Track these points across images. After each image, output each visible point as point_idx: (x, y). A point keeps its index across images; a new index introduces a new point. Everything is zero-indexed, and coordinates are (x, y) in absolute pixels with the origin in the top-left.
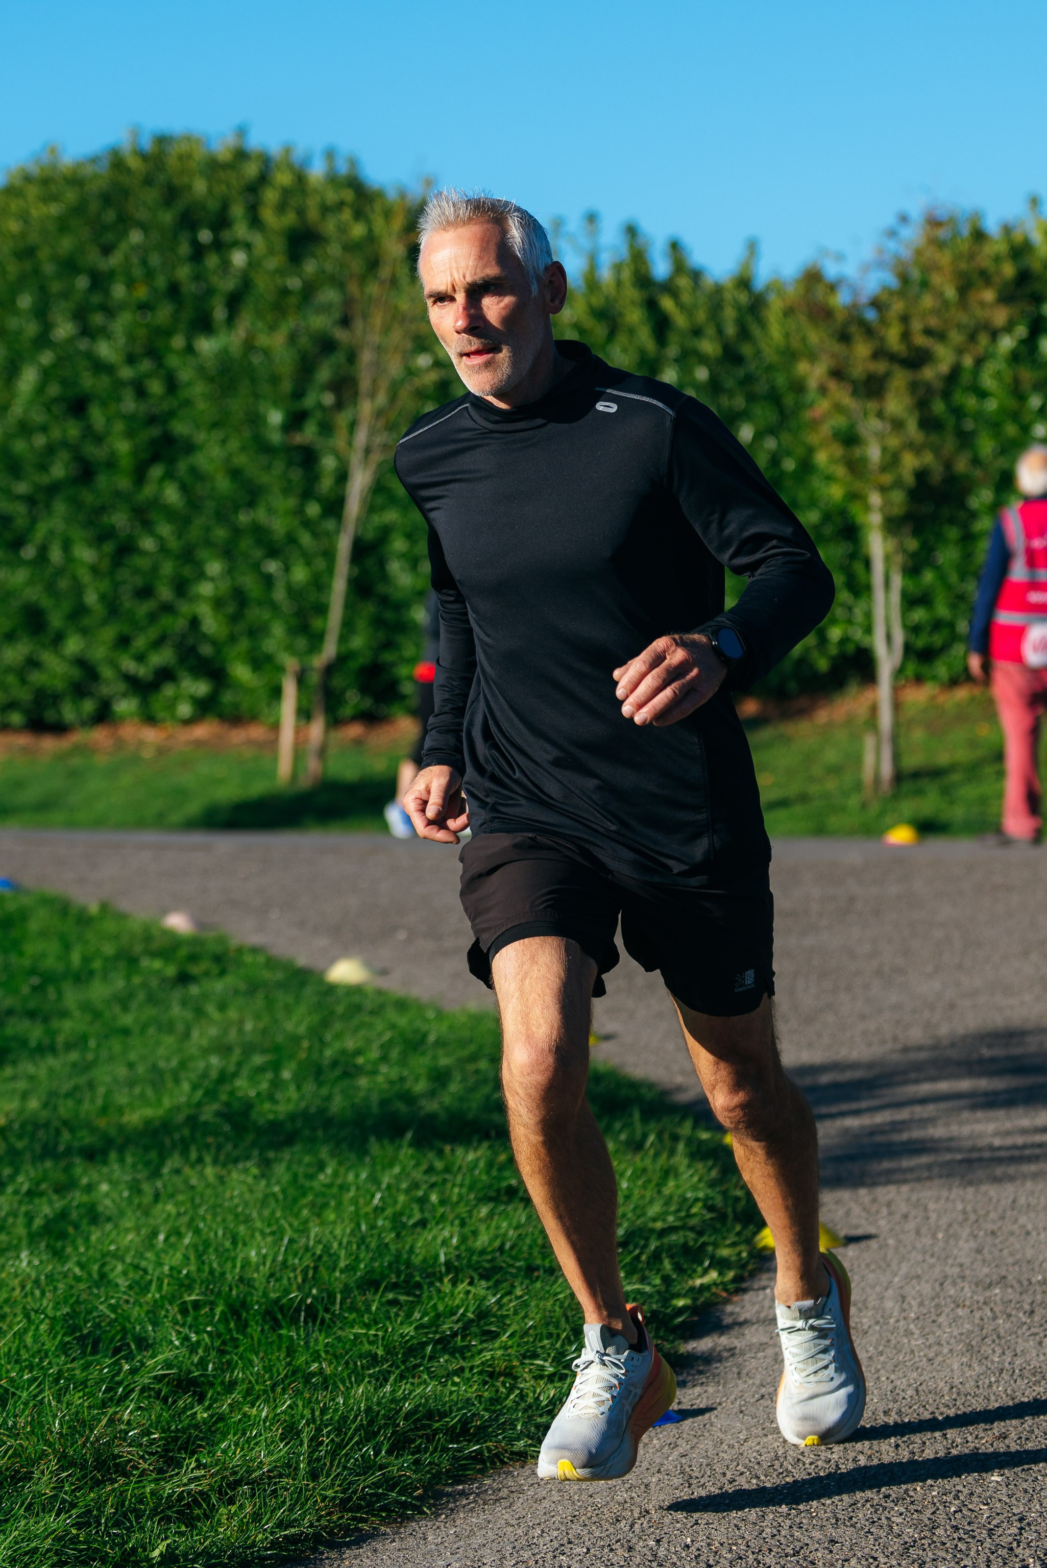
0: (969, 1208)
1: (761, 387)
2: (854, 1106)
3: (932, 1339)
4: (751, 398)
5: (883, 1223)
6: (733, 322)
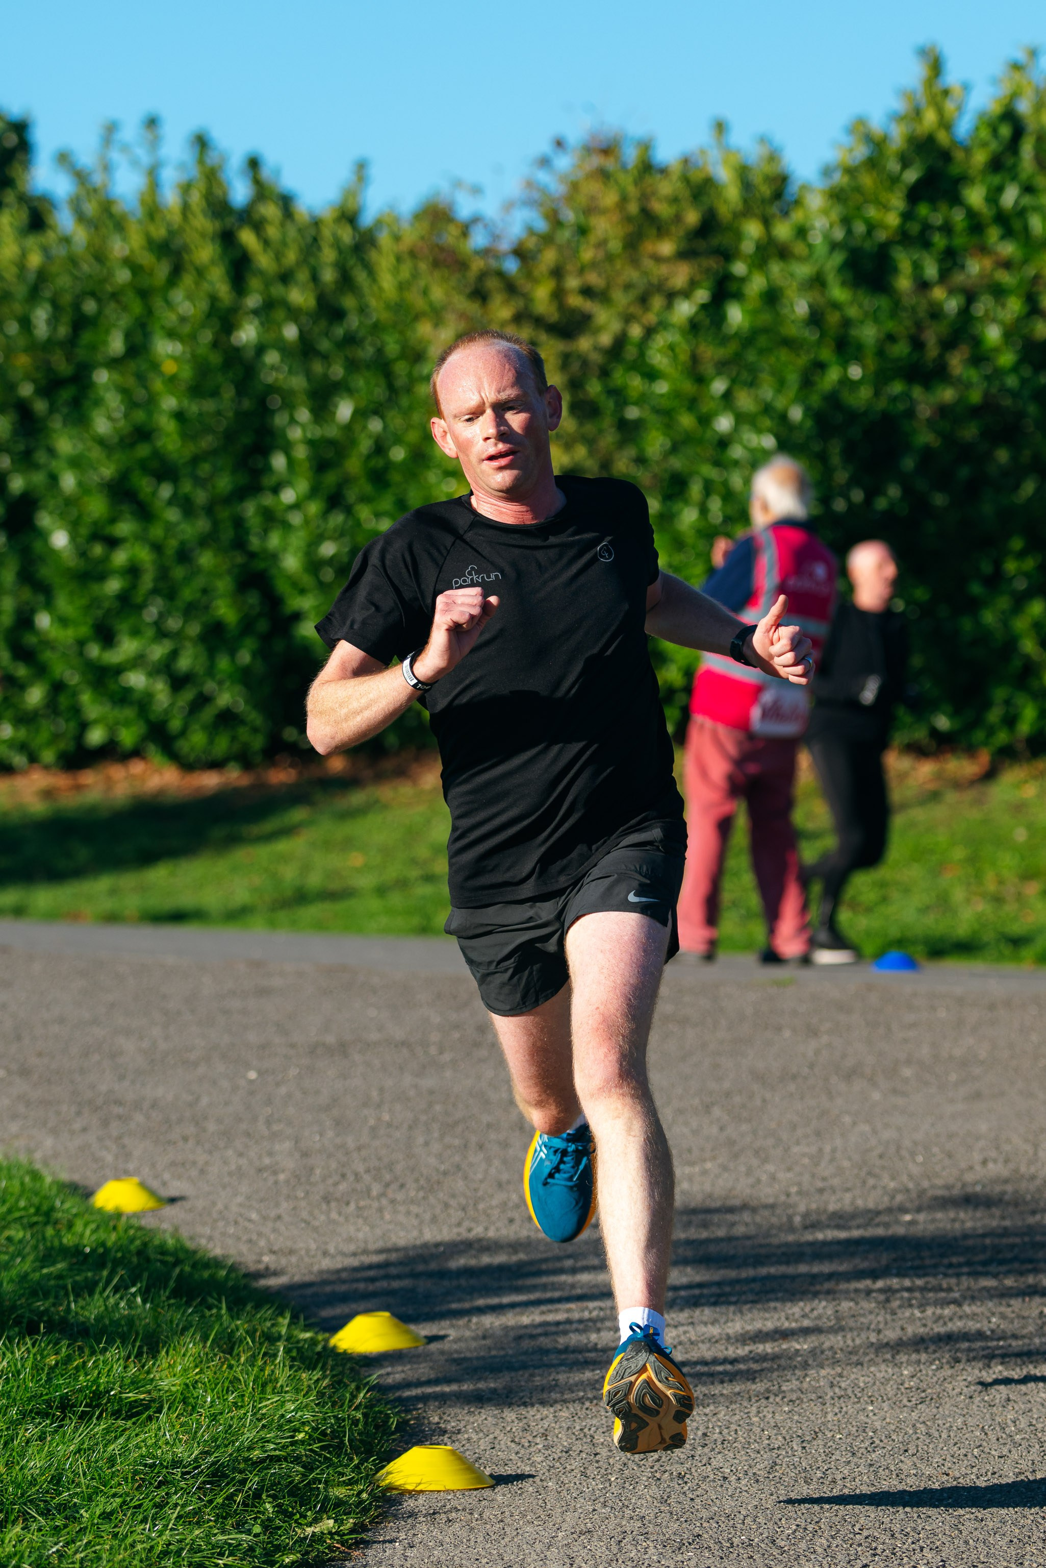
1: (367, 352)
2: (495, 1301)
4: (353, 365)
5: (538, 1458)
6: (331, 265)
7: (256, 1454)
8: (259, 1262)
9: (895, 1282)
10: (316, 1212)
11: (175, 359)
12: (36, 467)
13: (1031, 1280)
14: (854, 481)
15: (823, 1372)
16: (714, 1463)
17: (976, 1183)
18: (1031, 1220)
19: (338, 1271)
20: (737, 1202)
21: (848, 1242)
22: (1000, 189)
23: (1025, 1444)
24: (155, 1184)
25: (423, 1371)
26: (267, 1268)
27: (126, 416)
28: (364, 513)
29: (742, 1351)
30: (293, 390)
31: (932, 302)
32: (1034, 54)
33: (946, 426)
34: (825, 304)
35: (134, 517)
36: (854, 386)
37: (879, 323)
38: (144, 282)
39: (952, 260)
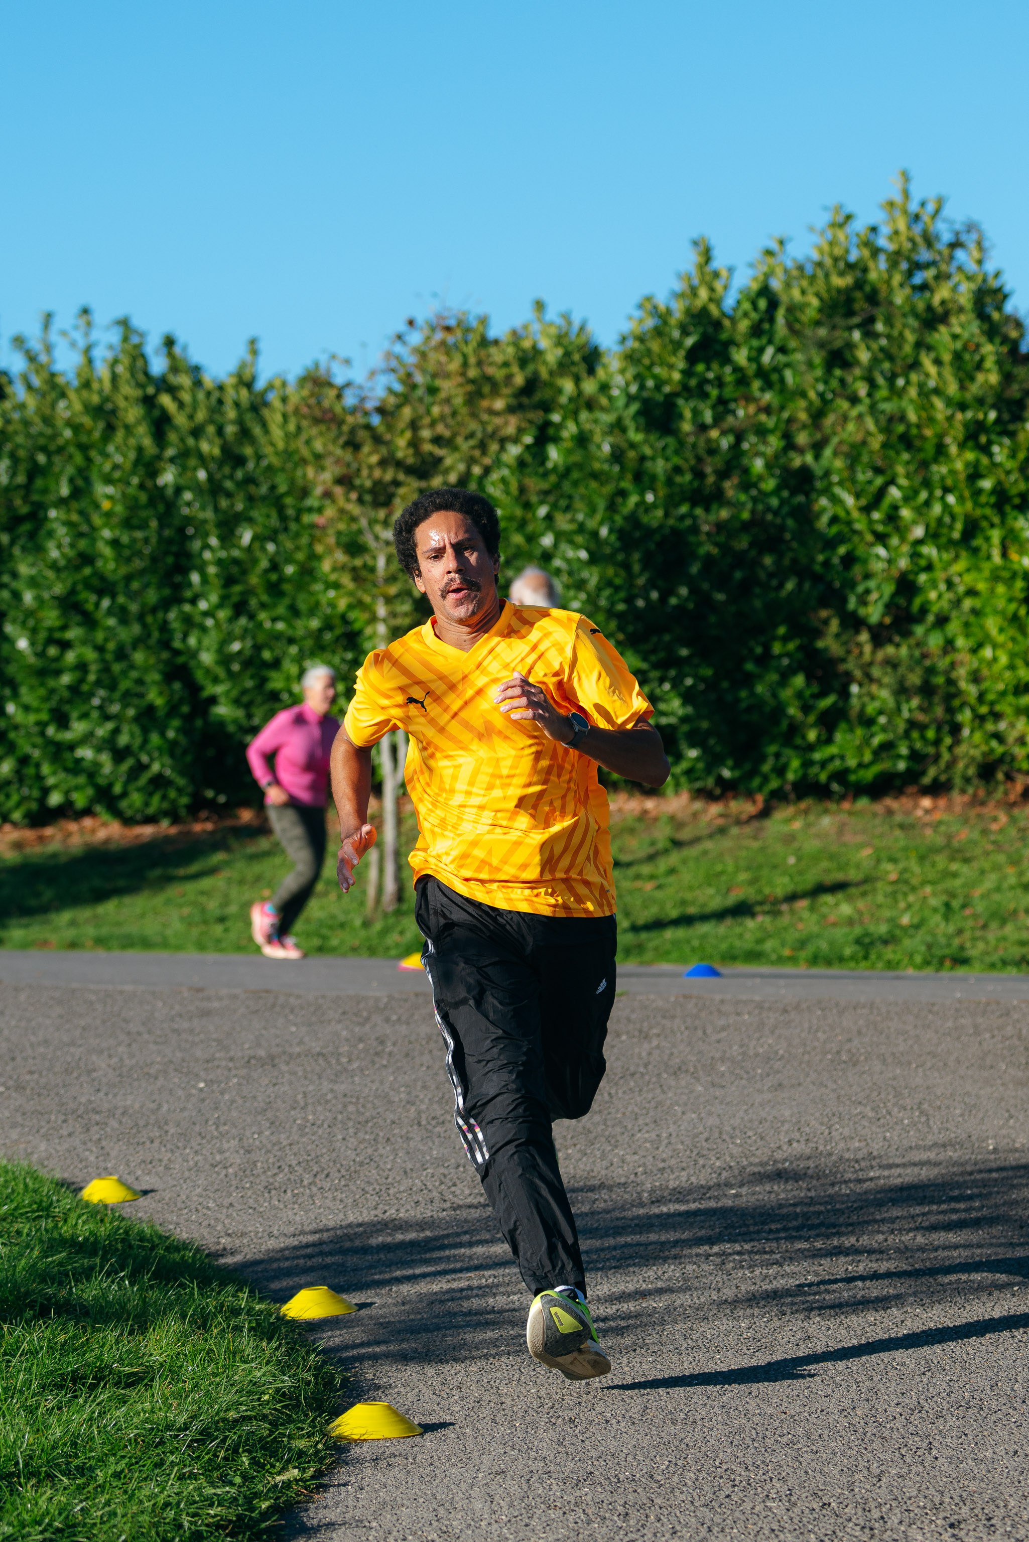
0: (542, 1393)
1: (262, 489)
2: (408, 1272)
4: (251, 499)
5: (455, 1408)
6: (233, 422)
7: (232, 1415)
8: (219, 1243)
9: (727, 1247)
10: (261, 1200)
11: (110, 498)
13: (835, 1242)
14: (652, 584)
15: (677, 1327)
17: (786, 1160)
18: (831, 1191)
19: (282, 1250)
20: (597, 1182)
21: (688, 1213)
22: (761, 350)
24: (130, 1179)
25: (357, 1335)
26: (225, 1249)
27: (72, 546)
28: (263, 616)
29: (611, 1310)
30: (205, 521)
31: (709, 441)
32: (782, 243)
33: (722, 539)
34: (624, 445)
35: (79, 624)
36: (648, 508)
37: (667, 459)
38: (84, 439)
39: (723, 407)
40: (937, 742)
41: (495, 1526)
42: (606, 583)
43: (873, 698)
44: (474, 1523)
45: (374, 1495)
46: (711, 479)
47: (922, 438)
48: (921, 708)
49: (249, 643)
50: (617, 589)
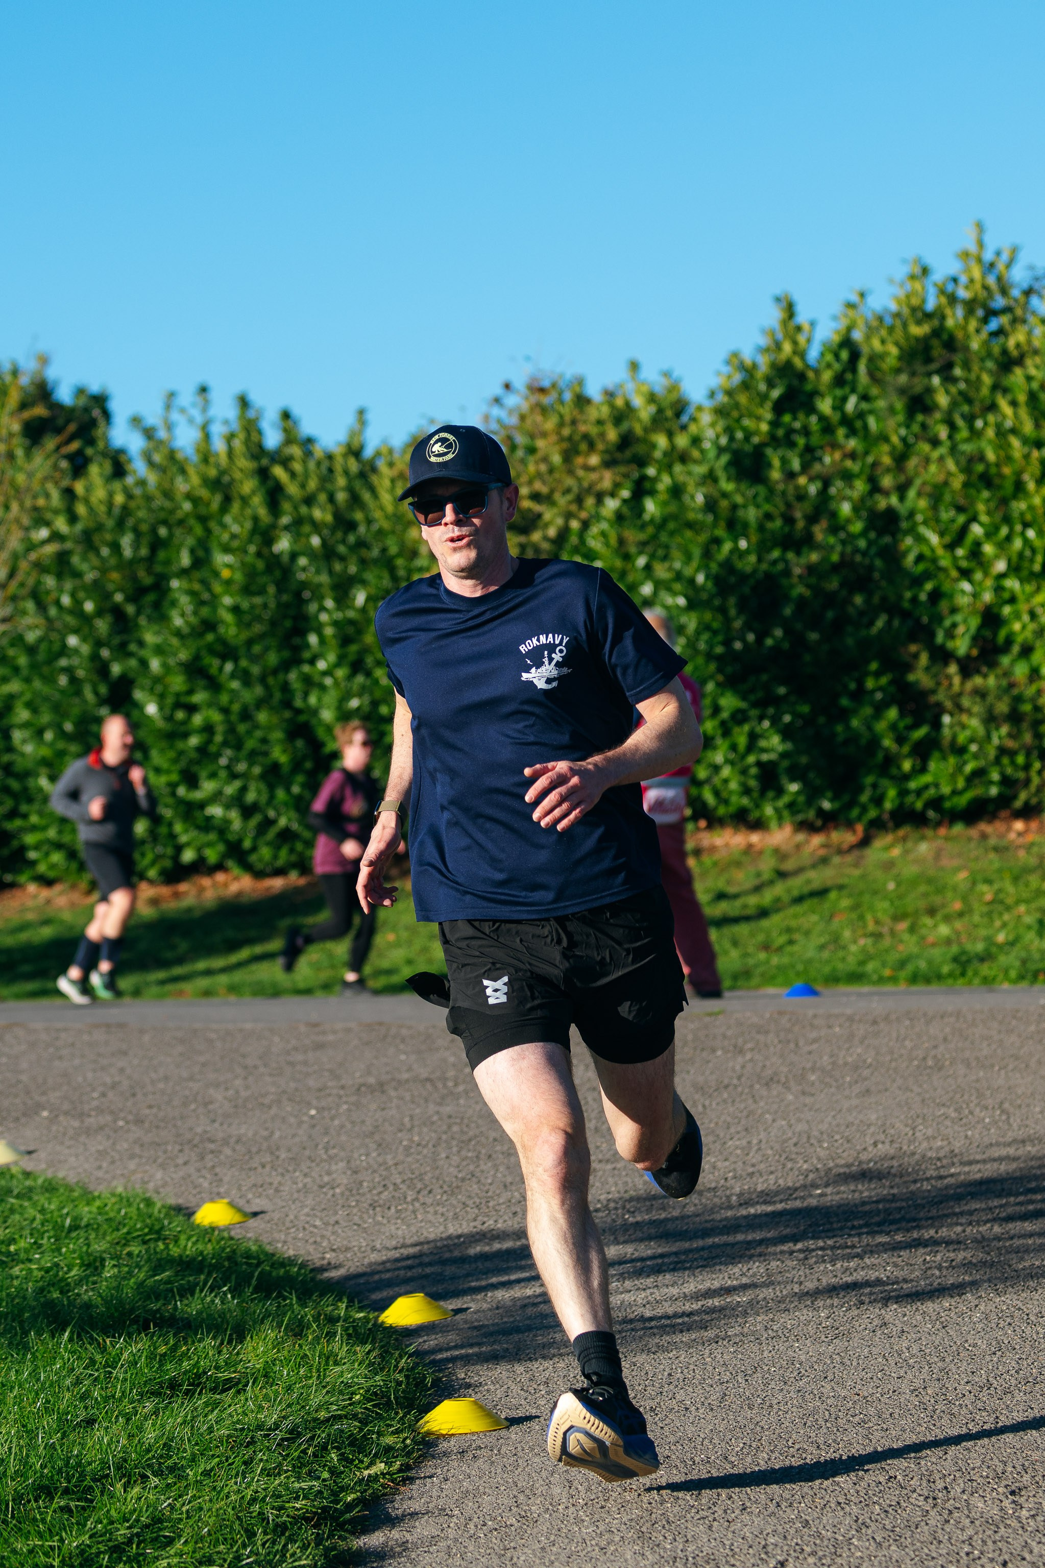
1: (374, 552)
3: (602, 1528)
4: (364, 563)
5: (542, 1402)
6: (343, 489)
7: (323, 1415)
8: (323, 1258)
9: (811, 1244)
10: (365, 1216)
11: (228, 566)
12: (130, 655)
13: (915, 1235)
14: (748, 627)
15: (759, 1319)
16: (678, 1397)
17: (870, 1161)
18: (913, 1187)
19: (384, 1263)
21: (774, 1214)
22: (844, 399)
23: (917, 1366)
24: (241, 1203)
25: (452, 1338)
26: (329, 1264)
27: (195, 613)
28: (379, 673)
29: (696, 1306)
30: (320, 585)
31: (797, 488)
32: (862, 295)
33: (813, 580)
34: (716, 494)
35: (206, 688)
36: (742, 554)
37: (758, 506)
38: (203, 511)
39: (810, 455)
40: (1027, 767)
41: (572, 1509)
42: (704, 627)
43: (964, 727)
44: (551, 1507)
45: (458, 1485)
46: (801, 524)
47: (1001, 476)
48: (1010, 735)
49: (366, 699)
50: (715, 633)
